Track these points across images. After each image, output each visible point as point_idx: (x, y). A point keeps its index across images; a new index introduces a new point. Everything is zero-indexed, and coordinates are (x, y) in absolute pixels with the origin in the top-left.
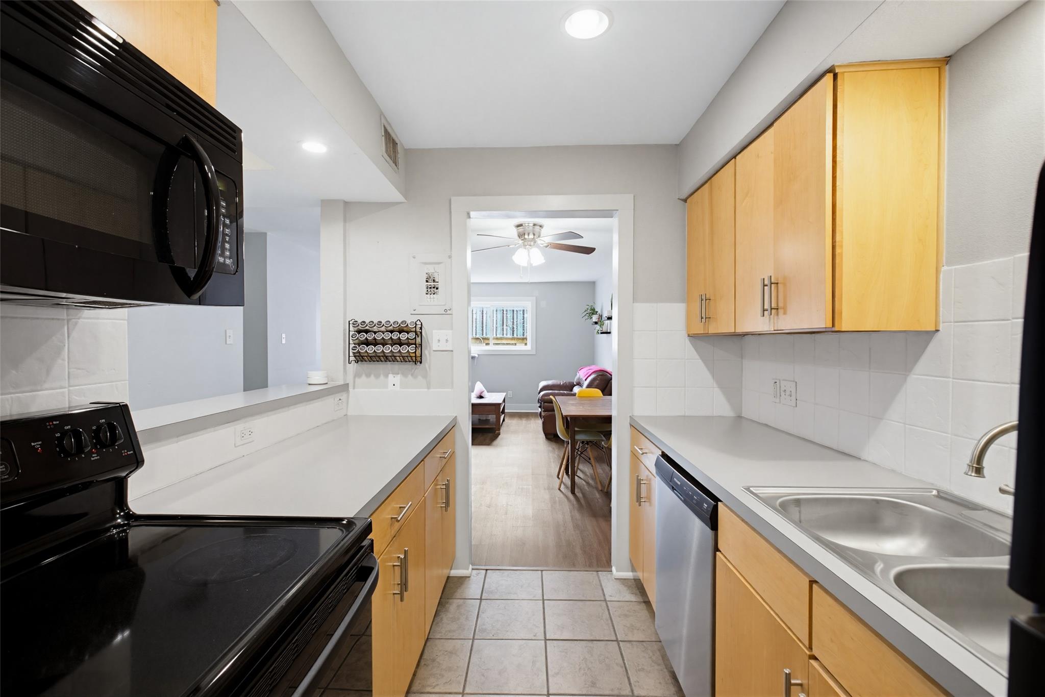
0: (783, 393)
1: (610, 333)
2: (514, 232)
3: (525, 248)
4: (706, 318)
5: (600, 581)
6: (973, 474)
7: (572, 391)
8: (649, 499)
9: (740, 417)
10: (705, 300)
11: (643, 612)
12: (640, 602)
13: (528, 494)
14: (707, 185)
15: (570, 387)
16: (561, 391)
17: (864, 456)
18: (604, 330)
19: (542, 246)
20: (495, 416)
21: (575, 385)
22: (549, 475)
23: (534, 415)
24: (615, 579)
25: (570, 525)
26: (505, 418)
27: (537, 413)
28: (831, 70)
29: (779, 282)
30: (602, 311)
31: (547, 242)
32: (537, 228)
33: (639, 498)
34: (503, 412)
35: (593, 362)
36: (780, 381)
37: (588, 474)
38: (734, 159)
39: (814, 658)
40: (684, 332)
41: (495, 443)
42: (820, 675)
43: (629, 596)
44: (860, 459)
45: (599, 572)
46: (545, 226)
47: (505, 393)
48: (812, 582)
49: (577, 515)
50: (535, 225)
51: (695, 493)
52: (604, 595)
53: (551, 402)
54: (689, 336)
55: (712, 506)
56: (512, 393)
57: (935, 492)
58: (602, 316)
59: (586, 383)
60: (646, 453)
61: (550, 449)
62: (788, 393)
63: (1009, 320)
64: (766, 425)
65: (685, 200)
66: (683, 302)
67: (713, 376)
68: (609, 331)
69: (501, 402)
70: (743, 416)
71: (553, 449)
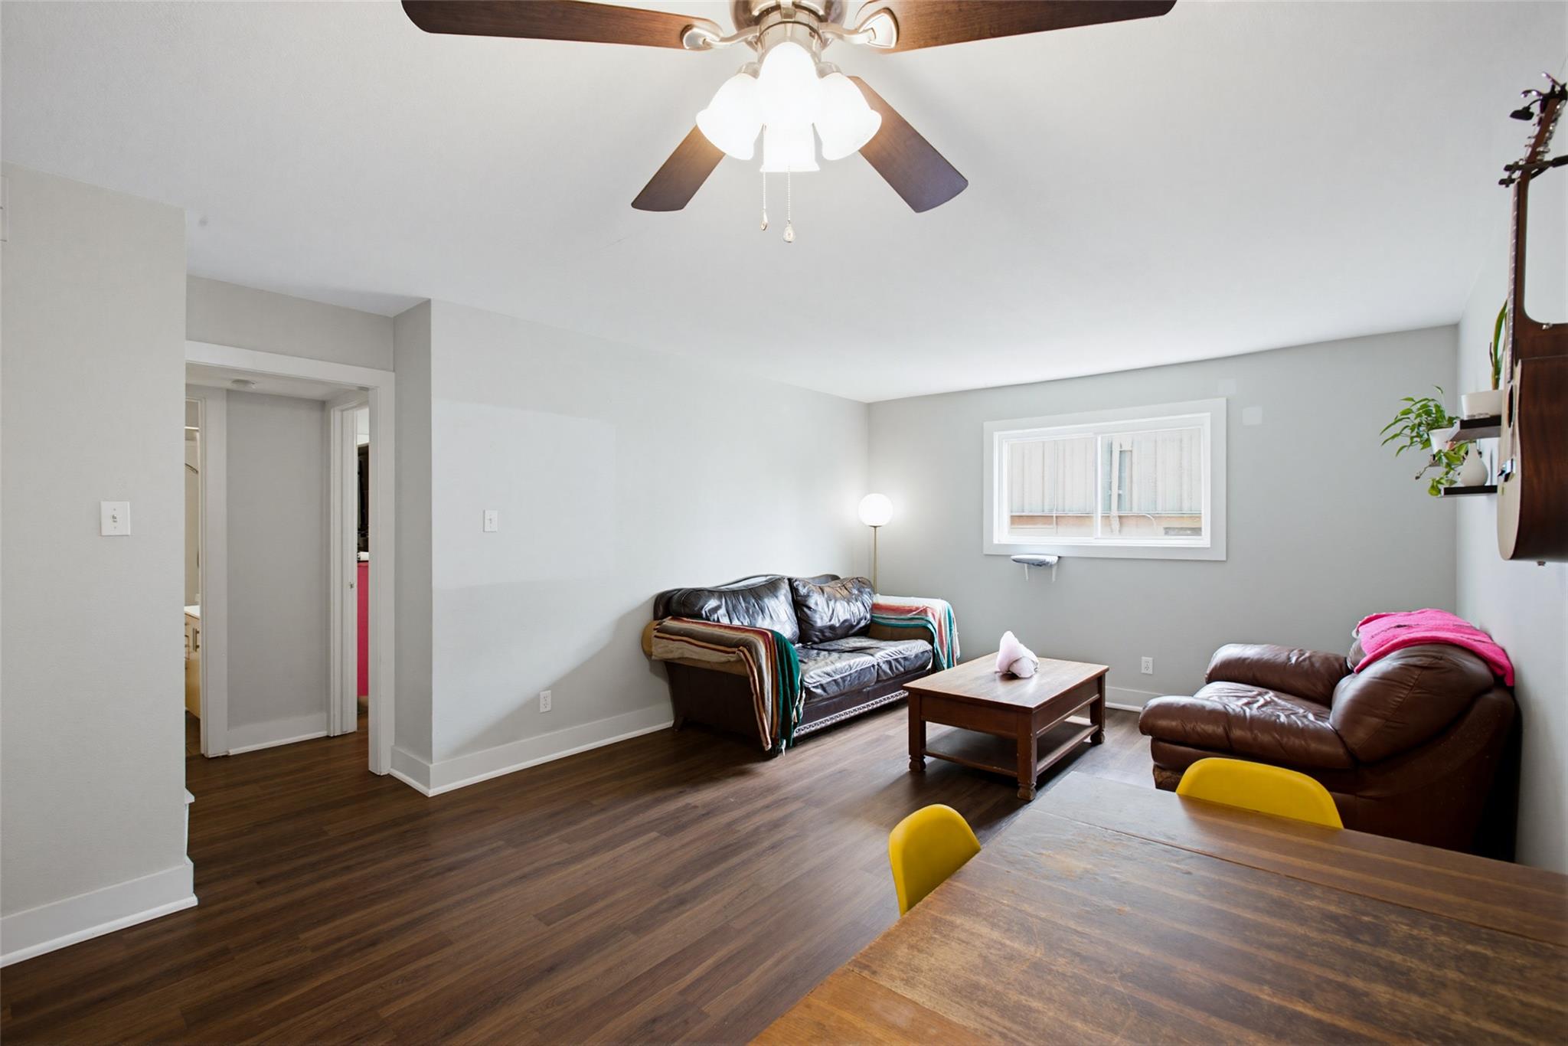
18: (1467, 480)
21: (1348, 671)
56: (1153, 660)
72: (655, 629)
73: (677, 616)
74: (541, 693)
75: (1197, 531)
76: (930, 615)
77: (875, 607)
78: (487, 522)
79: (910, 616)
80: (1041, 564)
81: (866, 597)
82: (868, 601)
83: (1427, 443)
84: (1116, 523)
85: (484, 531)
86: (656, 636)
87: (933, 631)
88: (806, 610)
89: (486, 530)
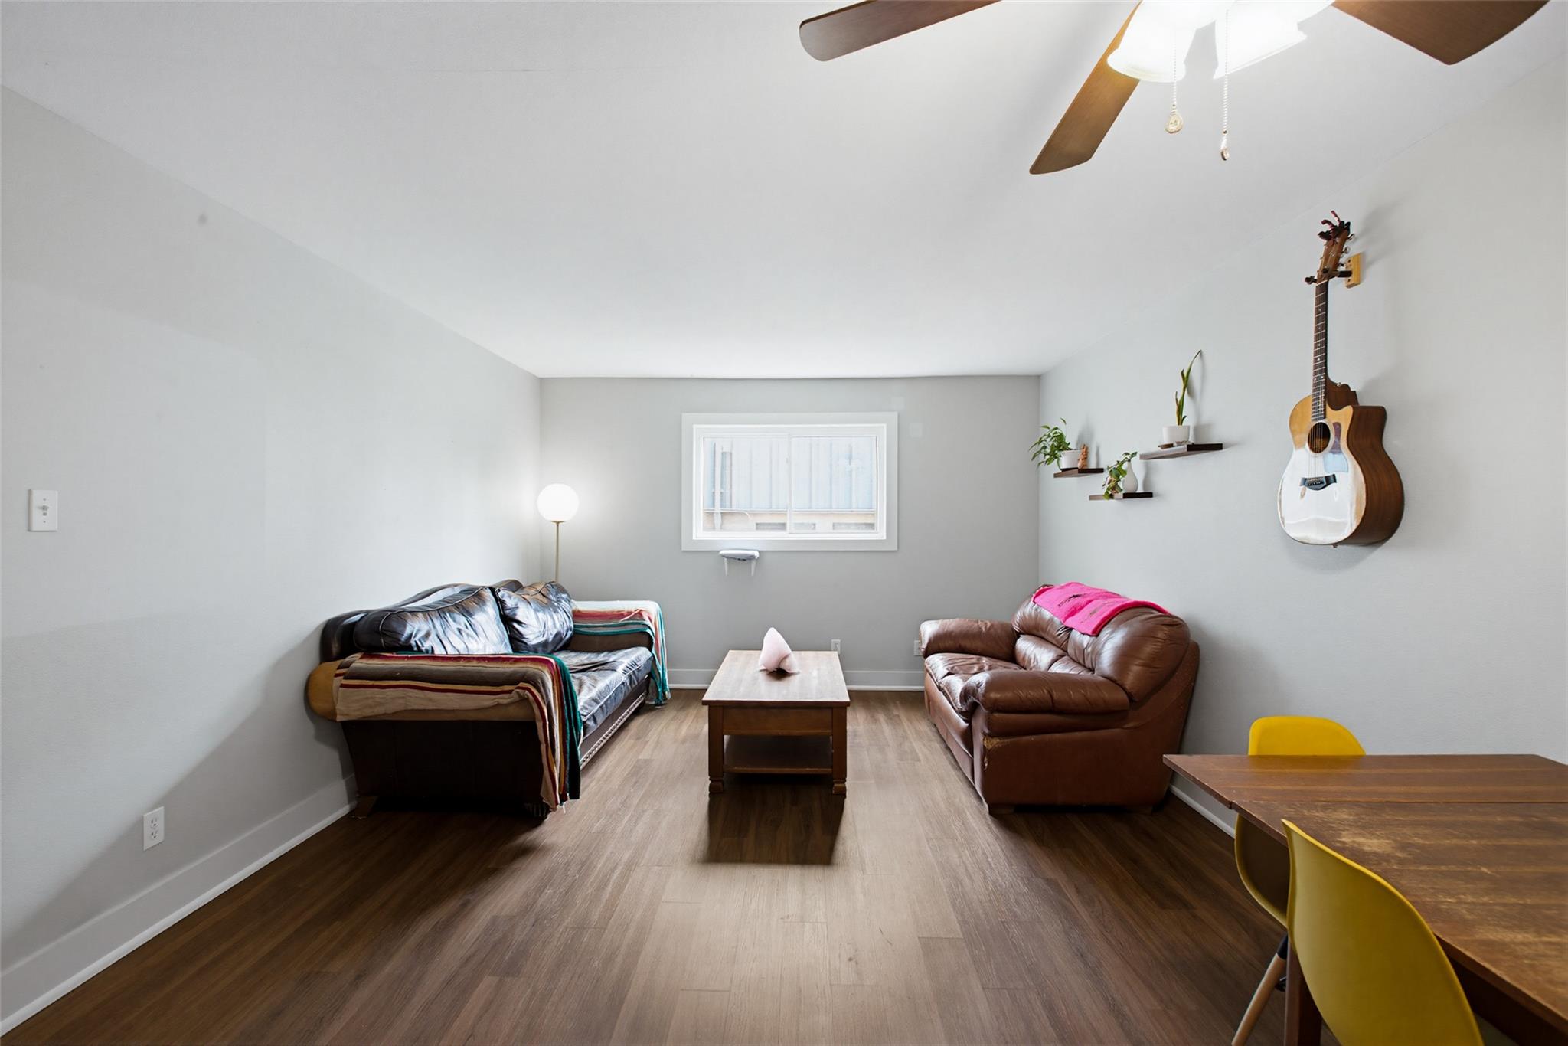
21: (1019, 635)
56: (841, 642)
58: (1091, 452)
72: (337, 675)
73: (371, 652)
74: (146, 815)
75: (871, 526)
76: (646, 617)
77: (577, 615)
78: (37, 514)
79: (621, 621)
80: (747, 559)
81: (564, 604)
82: (569, 610)
83: (1055, 458)
84: (718, 519)
85: (29, 530)
86: (343, 686)
87: (651, 635)
88: (516, 625)
89: (34, 528)
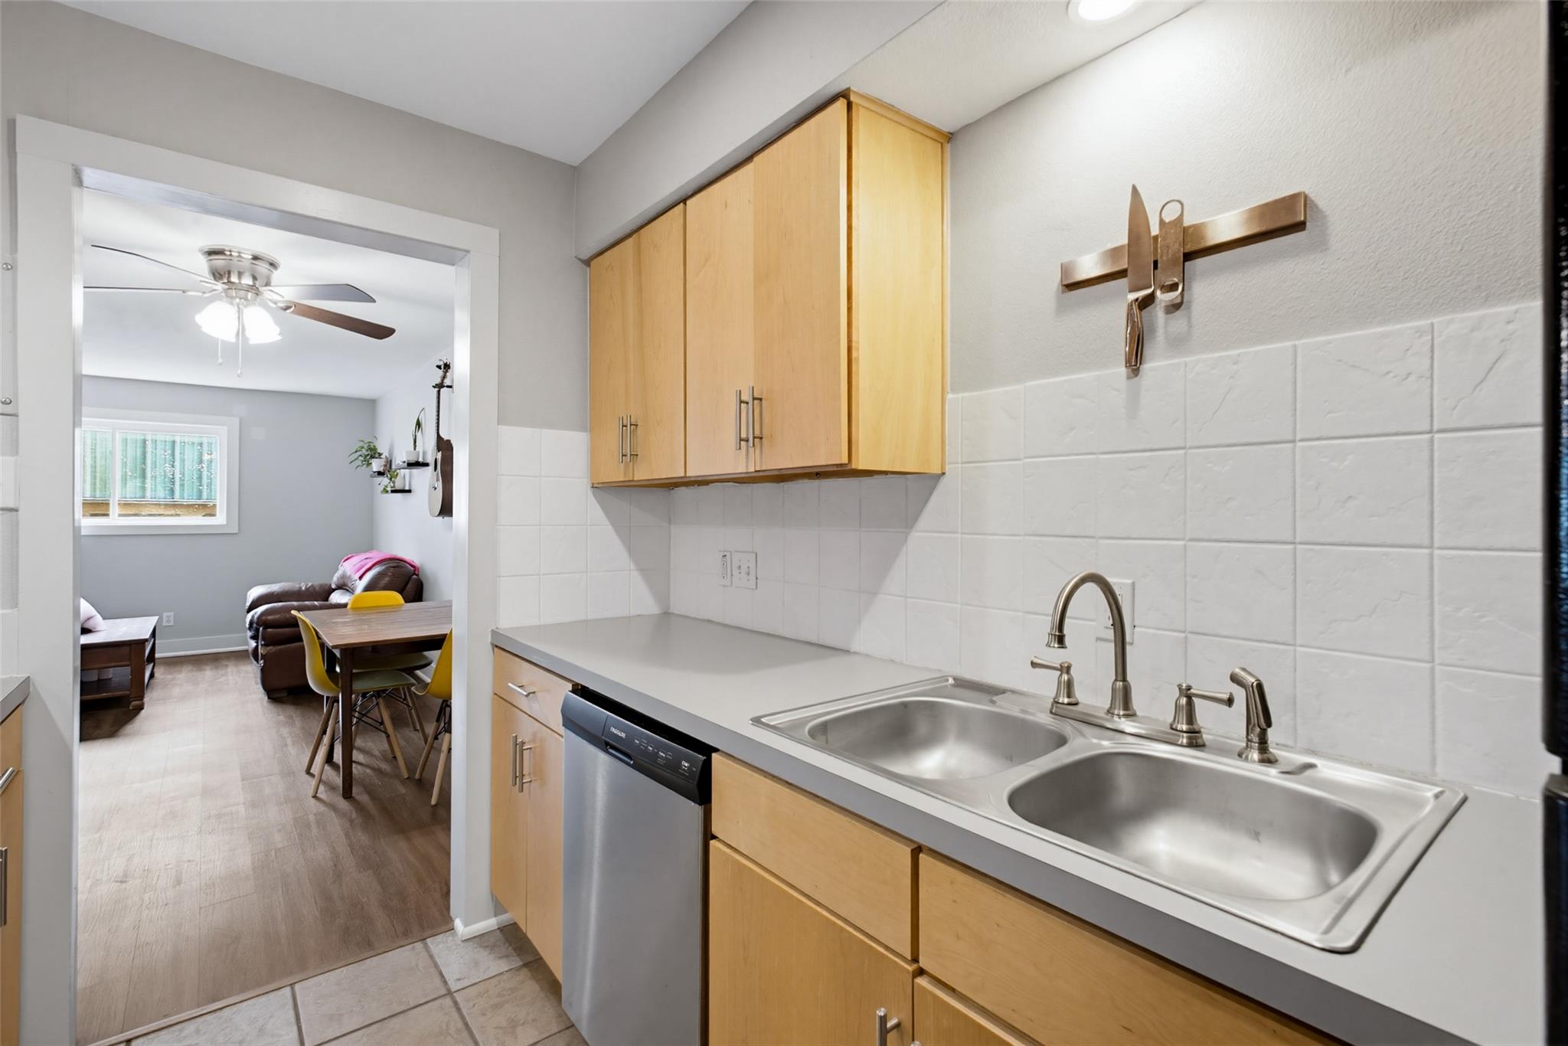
0: (736, 572)
1: (409, 491)
2: (202, 265)
3: (232, 304)
4: (631, 456)
5: (431, 957)
6: (1056, 645)
7: (327, 600)
8: (540, 773)
9: (666, 615)
10: (629, 427)
11: (530, 988)
12: (518, 969)
13: (235, 825)
14: (630, 242)
15: (325, 593)
16: (307, 603)
17: (855, 647)
18: (398, 486)
19: (272, 305)
20: (128, 670)
21: (334, 590)
22: (287, 773)
23: (239, 656)
24: (463, 941)
25: (349, 863)
26: (155, 670)
27: (247, 651)
28: (844, 94)
29: (763, 397)
30: (391, 452)
31: (286, 299)
32: (262, 268)
33: (518, 777)
34: (151, 658)
35: (370, 547)
36: (731, 554)
37: (377, 753)
38: (682, 204)
39: (921, 972)
40: (585, 480)
41: (129, 728)
42: (935, 997)
43: (494, 965)
44: (848, 651)
45: (428, 940)
46: (281, 266)
47: (157, 617)
48: (917, 850)
49: (363, 838)
50: (255, 258)
51: (660, 747)
52: (445, 982)
53: (294, 623)
54: (592, 487)
55: (701, 763)
56: (174, 615)
57: (951, 681)
58: (391, 461)
59: (361, 585)
60: (534, 693)
61: (282, 718)
62: (744, 569)
63: (1020, 460)
64: (709, 621)
65: (587, 262)
66: (583, 429)
67: (630, 555)
68: (407, 488)
69: (147, 637)
70: (670, 611)
71: (291, 717)
83: (369, 464)
